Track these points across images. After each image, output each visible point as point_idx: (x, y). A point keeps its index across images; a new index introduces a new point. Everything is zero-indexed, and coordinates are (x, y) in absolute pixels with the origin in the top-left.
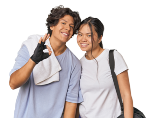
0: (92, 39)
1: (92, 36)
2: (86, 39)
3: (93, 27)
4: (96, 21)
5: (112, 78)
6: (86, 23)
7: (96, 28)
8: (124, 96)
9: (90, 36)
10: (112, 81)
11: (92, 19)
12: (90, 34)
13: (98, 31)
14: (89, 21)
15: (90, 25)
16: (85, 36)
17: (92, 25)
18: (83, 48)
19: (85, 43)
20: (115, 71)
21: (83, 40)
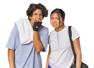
0: (59, 21)
1: (59, 19)
2: (56, 21)
5: (70, 43)
6: (55, 12)
7: (61, 15)
8: (77, 53)
9: (58, 19)
10: (70, 44)
12: (58, 18)
14: (57, 11)
15: (57, 13)
16: (55, 19)
17: (59, 13)
19: (55, 23)
20: (72, 38)
21: (54, 22)
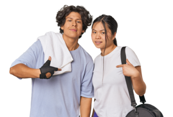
0: (106, 36)
1: (106, 33)
2: (100, 37)
3: (107, 25)
4: (109, 19)
6: (99, 21)
7: (109, 25)
9: (103, 33)
11: (105, 16)
12: (104, 31)
13: (112, 28)
14: (102, 19)
15: (103, 22)
16: (98, 33)
18: (98, 45)
19: (99, 40)
21: (97, 37)
